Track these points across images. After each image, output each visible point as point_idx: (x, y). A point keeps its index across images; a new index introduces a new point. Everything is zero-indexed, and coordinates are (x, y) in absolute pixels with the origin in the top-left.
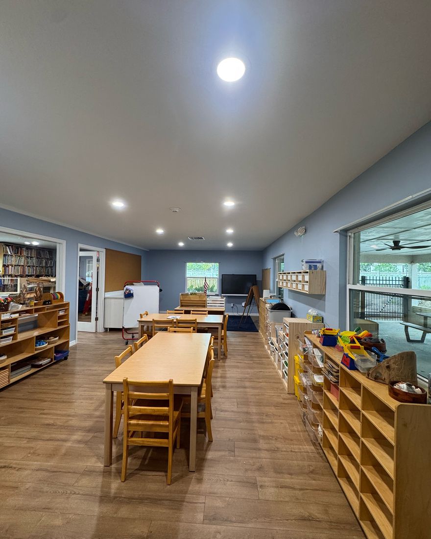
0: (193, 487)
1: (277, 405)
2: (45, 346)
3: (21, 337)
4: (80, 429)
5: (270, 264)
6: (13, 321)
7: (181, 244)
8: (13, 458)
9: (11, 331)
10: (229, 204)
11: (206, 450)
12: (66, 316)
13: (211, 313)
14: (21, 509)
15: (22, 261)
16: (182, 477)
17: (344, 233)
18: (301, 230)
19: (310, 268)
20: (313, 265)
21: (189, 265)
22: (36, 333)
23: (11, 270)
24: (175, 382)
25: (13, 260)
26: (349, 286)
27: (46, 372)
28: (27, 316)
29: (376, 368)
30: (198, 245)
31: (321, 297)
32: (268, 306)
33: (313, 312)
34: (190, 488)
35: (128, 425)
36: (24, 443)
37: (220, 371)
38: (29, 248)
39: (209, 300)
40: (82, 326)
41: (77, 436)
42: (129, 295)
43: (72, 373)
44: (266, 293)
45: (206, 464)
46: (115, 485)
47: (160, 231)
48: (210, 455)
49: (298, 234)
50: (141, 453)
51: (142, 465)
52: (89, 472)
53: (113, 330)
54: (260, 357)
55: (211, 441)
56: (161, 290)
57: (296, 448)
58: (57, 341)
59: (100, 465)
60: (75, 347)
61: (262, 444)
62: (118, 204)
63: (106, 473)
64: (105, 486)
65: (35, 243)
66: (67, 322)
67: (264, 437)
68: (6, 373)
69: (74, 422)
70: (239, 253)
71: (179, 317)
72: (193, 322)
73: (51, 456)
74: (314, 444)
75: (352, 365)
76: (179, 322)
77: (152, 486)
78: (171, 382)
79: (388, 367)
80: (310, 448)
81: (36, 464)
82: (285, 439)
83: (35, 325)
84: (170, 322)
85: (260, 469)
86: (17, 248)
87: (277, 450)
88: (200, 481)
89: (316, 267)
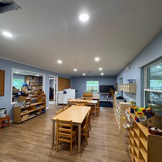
0: (79, 158)
1: (115, 135)
2: (39, 108)
3: (32, 105)
4: (46, 135)
5: (118, 81)
6: (30, 100)
7: (84, 74)
8: (27, 140)
9: (29, 103)
10: (97, 59)
11: (85, 147)
12: (45, 99)
13: (93, 99)
14: (28, 154)
15: (34, 81)
16: (75, 154)
17: (142, 68)
18: (128, 67)
19: (130, 82)
20: (131, 81)
21: (87, 82)
22: (36, 104)
23: (31, 84)
24: (73, 121)
25: (32, 81)
26: (145, 90)
27: (39, 116)
28: (34, 98)
29: (146, 121)
30: (90, 74)
31: (135, 94)
32: (115, 97)
33: (131, 100)
34: (77, 158)
35: (58, 134)
36: (30, 136)
37: (95, 121)
38: (36, 77)
39: (93, 95)
40: (50, 103)
41: (45, 137)
42: (65, 93)
43: (46, 118)
44: (116, 92)
45: (84, 151)
46: (54, 153)
47: (75, 70)
48: (86, 149)
49: (127, 69)
50: (64, 144)
51: (63, 148)
52: (47, 148)
53: (60, 104)
54: (112, 117)
55: (87, 144)
56: (76, 91)
57: (119, 151)
58: (42, 107)
59: (51, 146)
60: (48, 109)
61: (106, 148)
62: (60, 62)
63: (52, 149)
64: (51, 152)
65: (38, 76)
66: (45, 101)
67: (107, 146)
68: (27, 115)
69: (45, 132)
70: (106, 77)
71: (81, 101)
72: (86, 102)
73: (37, 141)
74: (127, 151)
75: (138, 120)
76: (81, 102)
77: (65, 155)
78: (71, 121)
79: (150, 121)
80: (125, 152)
81: (33, 143)
82: (115, 147)
83: (36, 101)
84: (78, 102)
85: (104, 156)
86: (33, 77)
87: (112, 151)
88: (81, 156)
89: (132, 82)
